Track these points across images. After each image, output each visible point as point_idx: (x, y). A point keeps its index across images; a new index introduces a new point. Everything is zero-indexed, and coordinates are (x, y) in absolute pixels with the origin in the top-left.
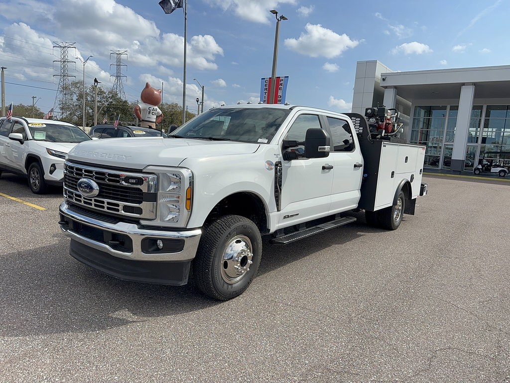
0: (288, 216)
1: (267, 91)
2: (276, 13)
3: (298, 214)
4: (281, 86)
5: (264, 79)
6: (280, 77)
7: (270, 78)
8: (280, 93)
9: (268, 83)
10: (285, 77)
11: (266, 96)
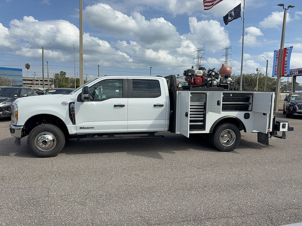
0: (84, 128)
1: (278, 59)
2: (283, 5)
3: (94, 128)
4: (287, 54)
5: (276, 51)
6: (286, 48)
7: (280, 50)
8: (286, 59)
9: (278, 53)
10: (290, 47)
11: (277, 62)
